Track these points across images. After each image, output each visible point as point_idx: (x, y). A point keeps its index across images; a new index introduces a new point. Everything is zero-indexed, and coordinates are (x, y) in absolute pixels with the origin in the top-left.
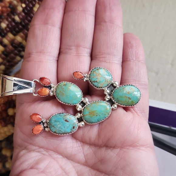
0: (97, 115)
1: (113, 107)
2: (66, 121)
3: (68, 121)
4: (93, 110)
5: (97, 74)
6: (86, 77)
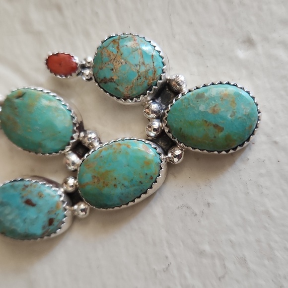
0: (117, 183)
1: (170, 155)
2: (29, 203)
3: (34, 203)
4: (103, 170)
5: (112, 57)
6: (89, 68)
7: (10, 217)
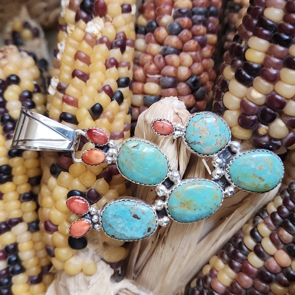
0: (196, 209)
1: (226, 191)
2: (135, 216)
3: (139, 217)
4: (187, 200)
5: (201, 129)
6: (178, 130)
7: (121, 226)
